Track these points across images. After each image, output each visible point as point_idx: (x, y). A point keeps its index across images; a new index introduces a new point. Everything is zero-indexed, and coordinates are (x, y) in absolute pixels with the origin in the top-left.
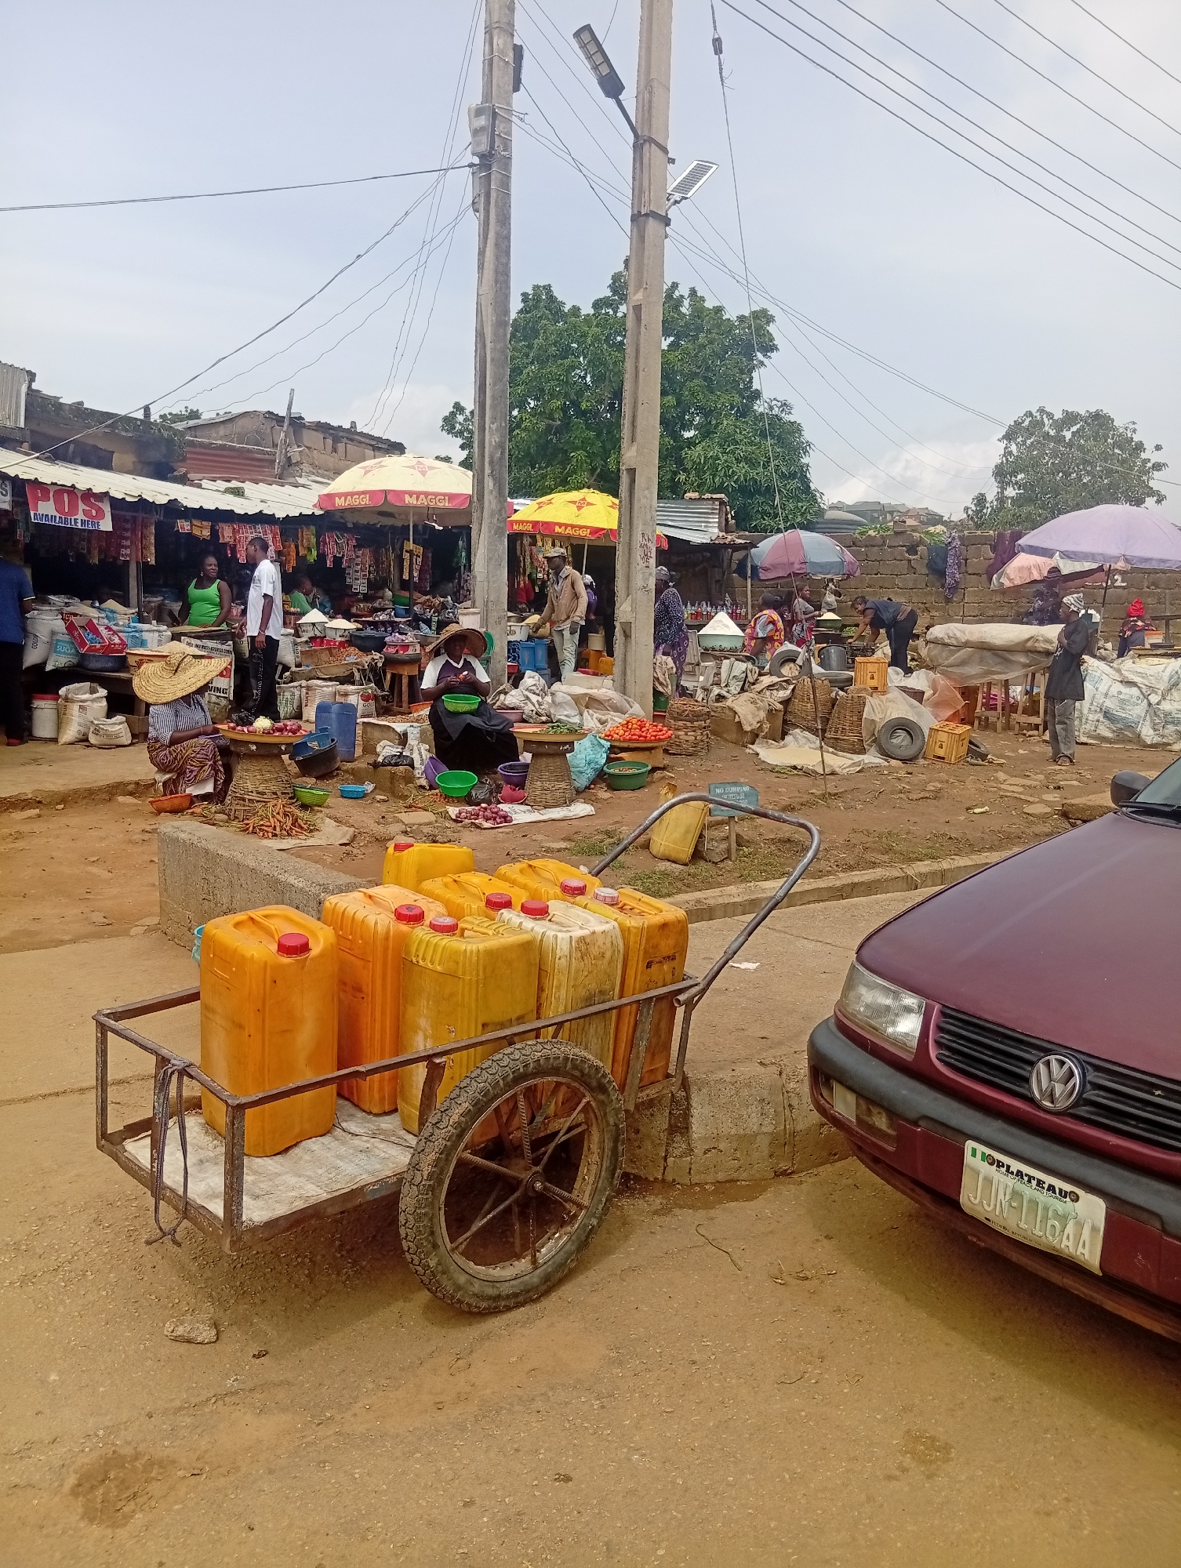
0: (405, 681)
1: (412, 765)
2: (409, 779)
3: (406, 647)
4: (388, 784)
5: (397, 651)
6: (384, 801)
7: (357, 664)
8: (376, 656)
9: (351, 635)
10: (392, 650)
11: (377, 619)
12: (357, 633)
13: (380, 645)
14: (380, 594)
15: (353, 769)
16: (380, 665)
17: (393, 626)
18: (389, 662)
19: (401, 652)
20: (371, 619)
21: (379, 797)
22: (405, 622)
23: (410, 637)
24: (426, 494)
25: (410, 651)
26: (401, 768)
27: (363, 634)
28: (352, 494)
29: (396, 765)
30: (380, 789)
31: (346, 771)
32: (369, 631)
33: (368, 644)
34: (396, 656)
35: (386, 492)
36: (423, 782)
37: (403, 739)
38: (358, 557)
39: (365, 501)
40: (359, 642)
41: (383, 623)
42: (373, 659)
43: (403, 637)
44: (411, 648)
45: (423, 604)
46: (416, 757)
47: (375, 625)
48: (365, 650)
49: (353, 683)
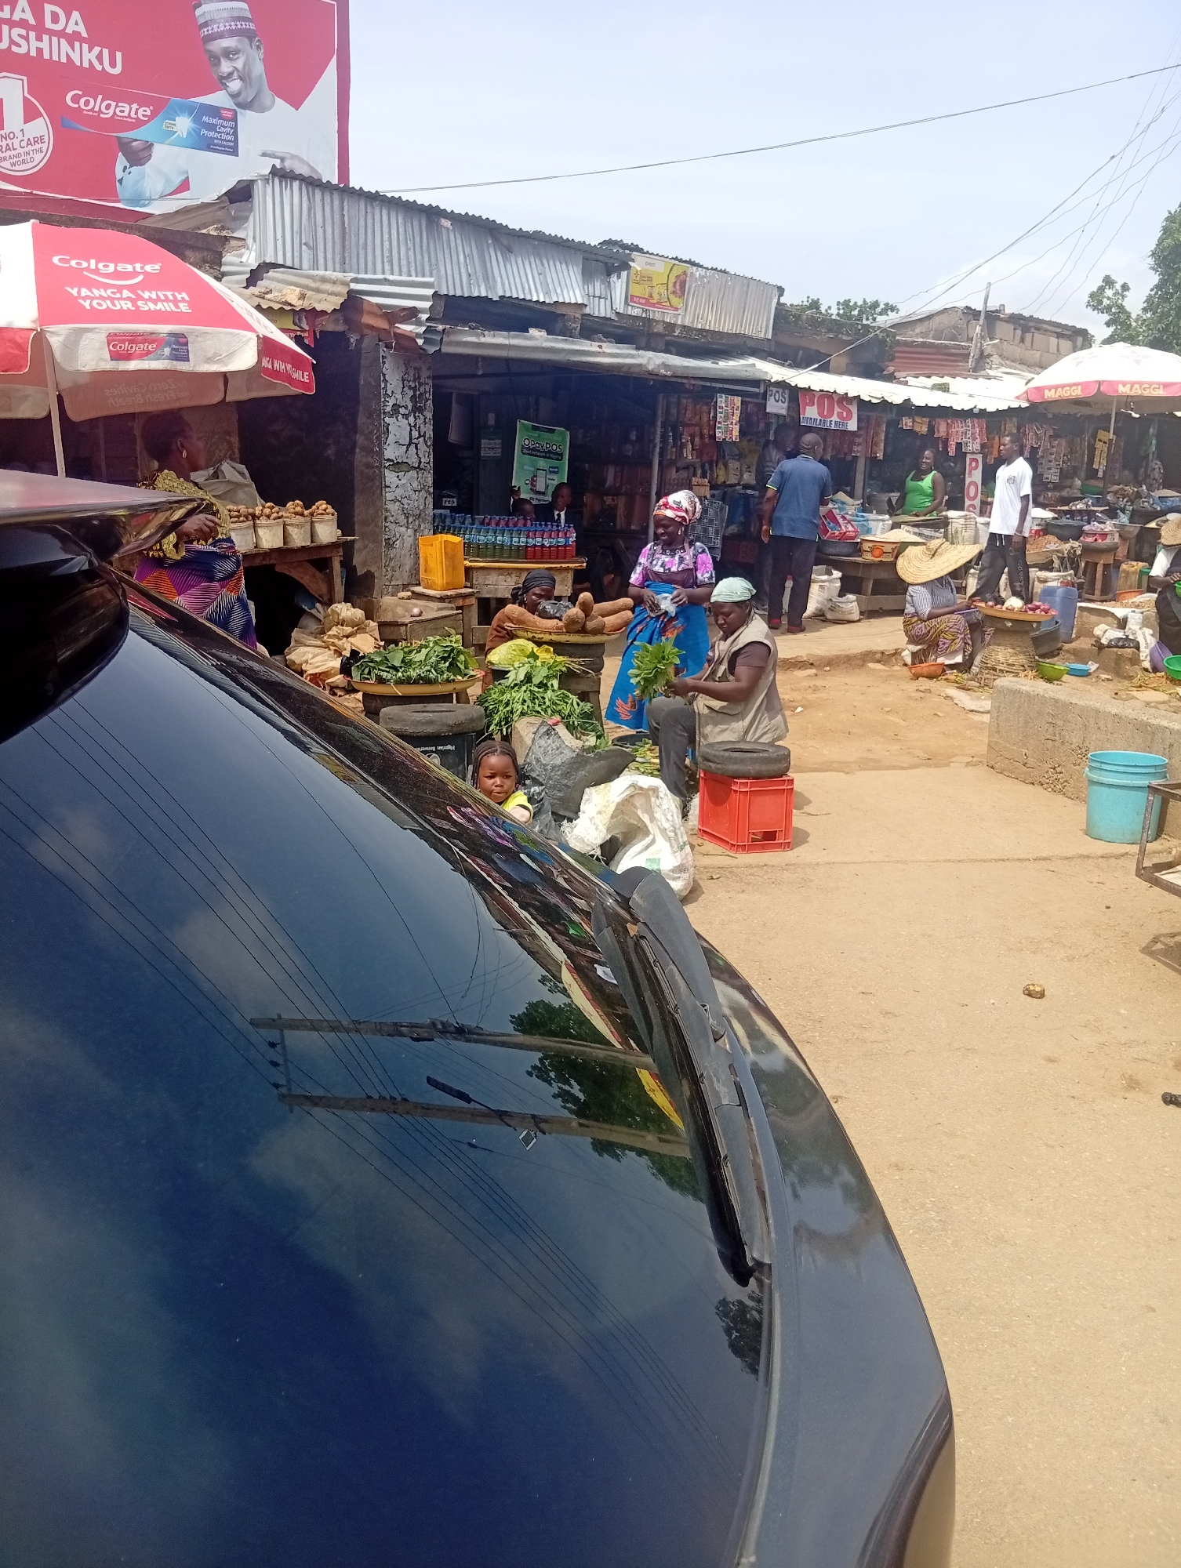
0: (1100, 569)
1: (1138, 647)
2: (1135, 661)
3: (1104, 535)
4: (1113, 664)
5: (1096, 540)
6: (1108, 680)
7: (1058, 551)
8: (1076, 544)
9: (1047, 524)
10: (1090, 539)
11: (1074, 508)
12: (1054, 522)
13: (1078, 534)
14: (1068, 482)
15: (1075, 650)
16: (1079, 552)
17: (1090, 516)
18: (1086, 550)
19: (1100, 541)
20: (1066, 508)
21: (1104, 676)
22: (1101, 512)
23: (1109, 526)
24: (1141, 384)
25: (1108, 540)
26: (1128, 650)
27: (1059, 522)
28: (1063, 386)
29: (1123, 647)
30: (1104, 669)
31: (1068, 651)
32: (1064, 521)
33: (1066, 533)
34: (1094, 544)
35: (1100, 383)
36: (1147, 664)
37: (1122, 624)
38: (1053, 447)
39: (1077, 393)
40: (1057, 530)
41: (1080, 511)
42: (1072, 548)
43: (1102, 526)
44: (1109, 537)
45: (1115, 493)
46: (1140, 639)
47: (1071, 513)
48: (1064, 539)
49: (1051, 570)
